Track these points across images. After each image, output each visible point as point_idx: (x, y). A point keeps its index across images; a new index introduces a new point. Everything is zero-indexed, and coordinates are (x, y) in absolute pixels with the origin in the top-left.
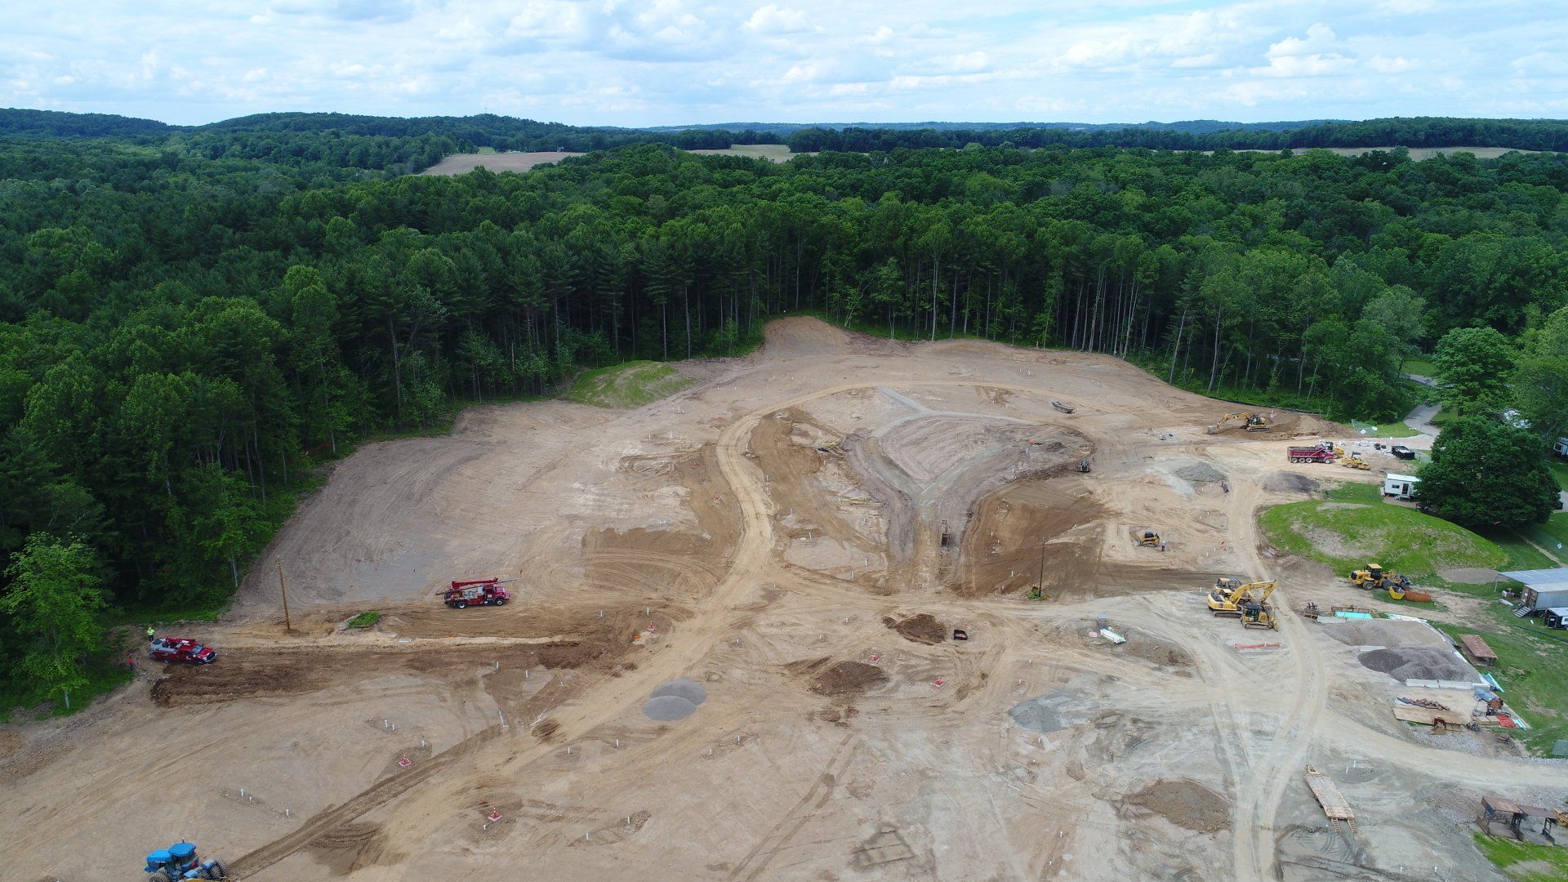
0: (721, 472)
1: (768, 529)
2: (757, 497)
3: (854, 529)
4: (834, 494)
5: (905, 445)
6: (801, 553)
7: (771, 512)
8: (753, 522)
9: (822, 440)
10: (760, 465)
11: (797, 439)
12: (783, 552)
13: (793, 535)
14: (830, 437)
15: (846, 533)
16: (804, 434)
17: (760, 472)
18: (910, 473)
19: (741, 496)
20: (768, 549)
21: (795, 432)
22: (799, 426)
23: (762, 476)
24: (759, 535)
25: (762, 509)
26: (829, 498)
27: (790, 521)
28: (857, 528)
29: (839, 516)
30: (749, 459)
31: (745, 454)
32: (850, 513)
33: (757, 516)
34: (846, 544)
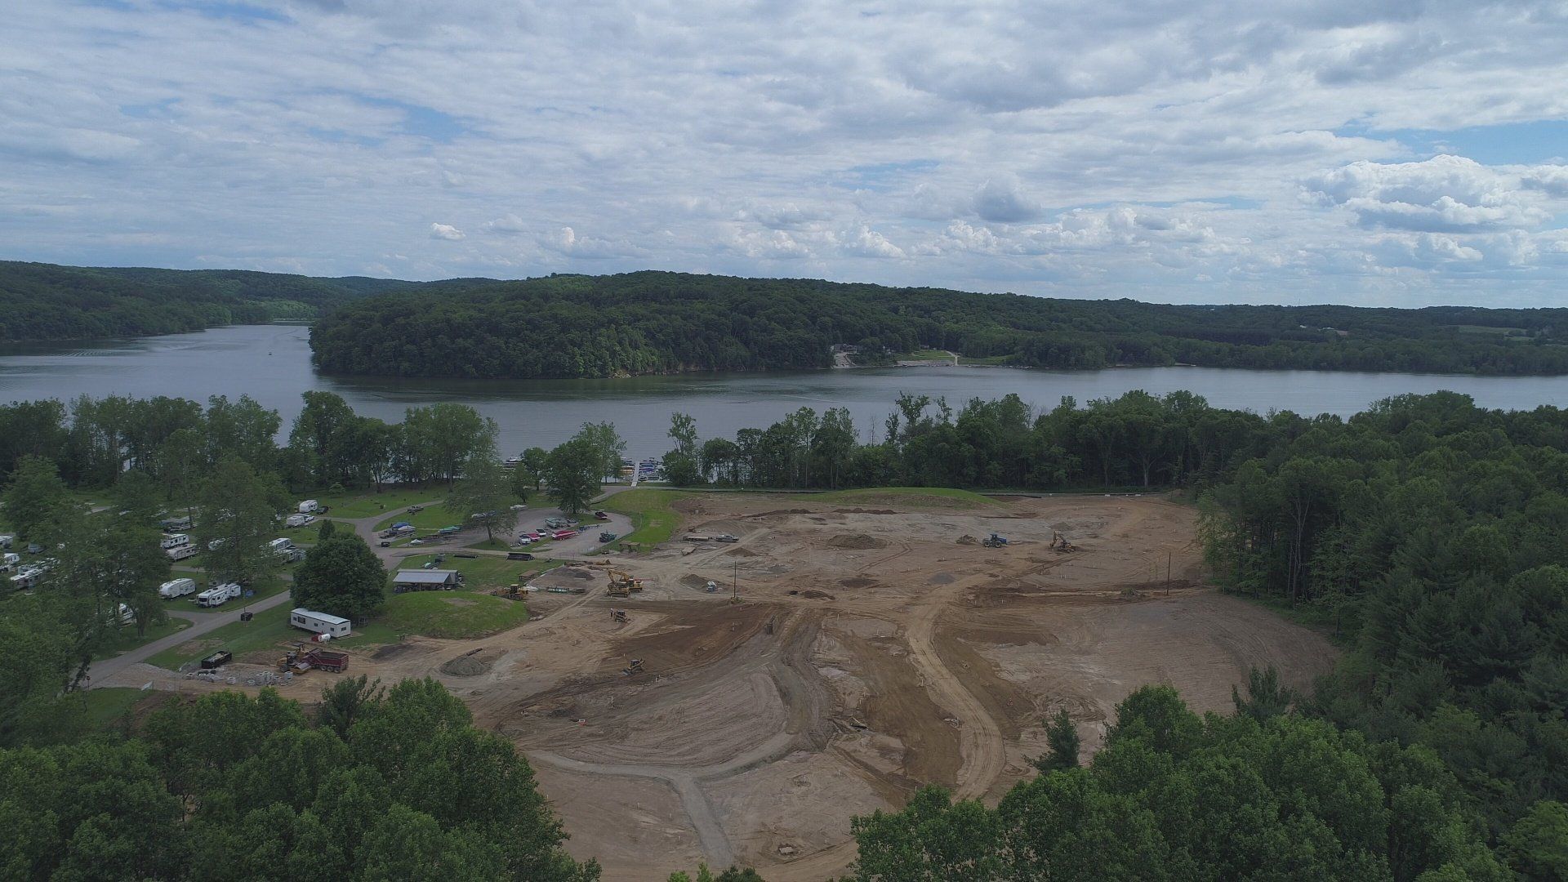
0: (978, 699)
1: (913, 643)
2: (930, 670)
3: (841, 643)
4: (854, 673)
5: (755, 715)
6: (885, 628)
7: (912, 656)
8: (925, 647)
9: (861, 744)
10: (937, 708)
11: (895, 743)
12: (898, 629)
13: (892, 639)
14: (849, 747)
15: (848, 641)
16: (885, 751)
17: (934, 699)
18: (770, 679)
19: (944, 671)
20: (910, 630)
21: (898, 758)
22: (894, 768)
23: (930, 693)
24: (919, 642)
25: (921, 658)
26: (859, 669)
27: (895, 650)
28: (838, 644)
29: (852, 653)
30: (951, 716)
31: (961, 723)
32: (841, 655)
33: (924, 653)
34: (850, 633)
